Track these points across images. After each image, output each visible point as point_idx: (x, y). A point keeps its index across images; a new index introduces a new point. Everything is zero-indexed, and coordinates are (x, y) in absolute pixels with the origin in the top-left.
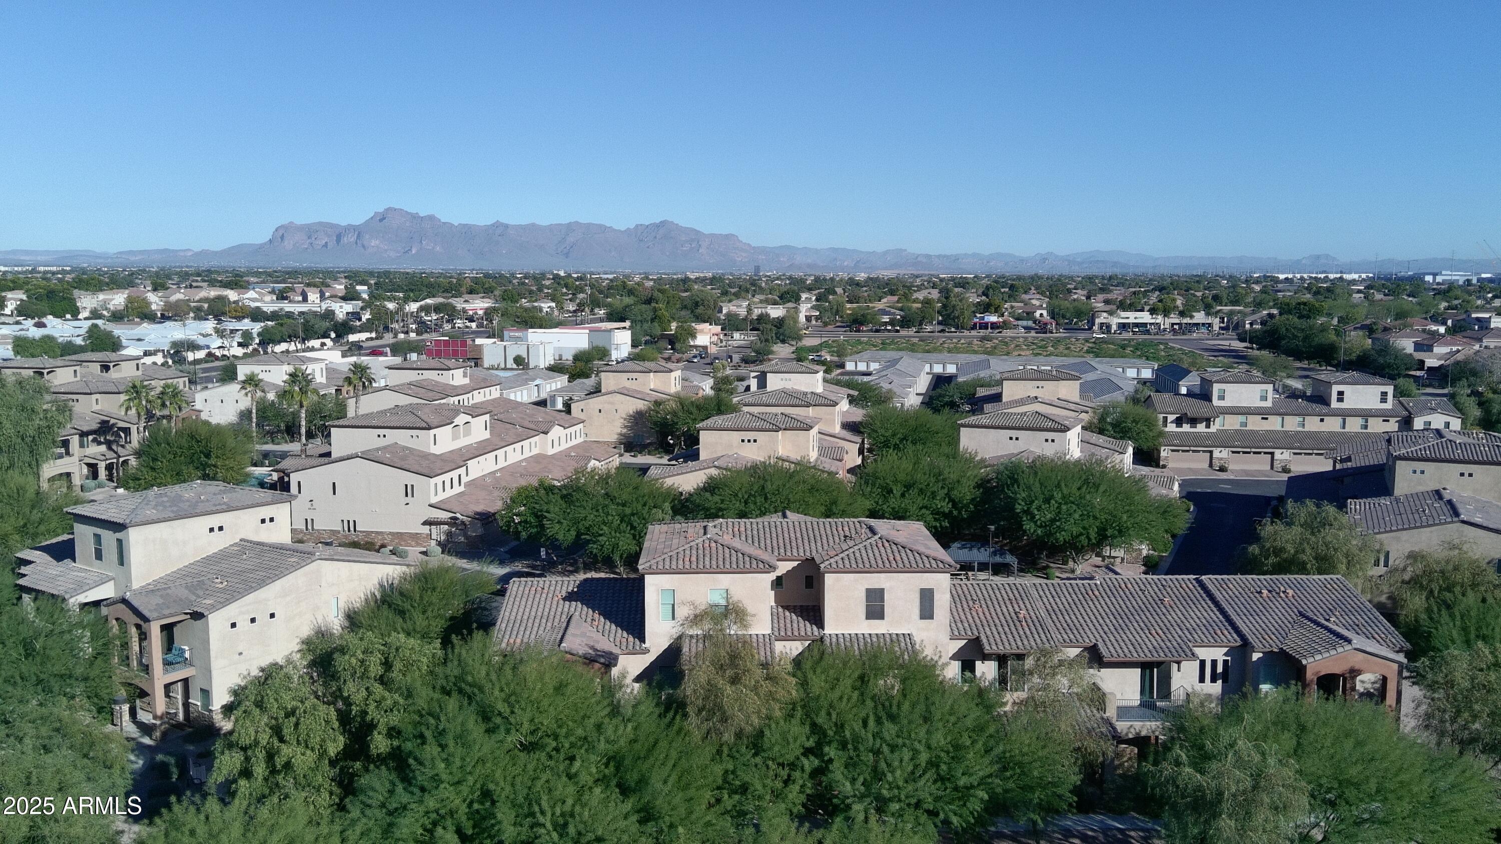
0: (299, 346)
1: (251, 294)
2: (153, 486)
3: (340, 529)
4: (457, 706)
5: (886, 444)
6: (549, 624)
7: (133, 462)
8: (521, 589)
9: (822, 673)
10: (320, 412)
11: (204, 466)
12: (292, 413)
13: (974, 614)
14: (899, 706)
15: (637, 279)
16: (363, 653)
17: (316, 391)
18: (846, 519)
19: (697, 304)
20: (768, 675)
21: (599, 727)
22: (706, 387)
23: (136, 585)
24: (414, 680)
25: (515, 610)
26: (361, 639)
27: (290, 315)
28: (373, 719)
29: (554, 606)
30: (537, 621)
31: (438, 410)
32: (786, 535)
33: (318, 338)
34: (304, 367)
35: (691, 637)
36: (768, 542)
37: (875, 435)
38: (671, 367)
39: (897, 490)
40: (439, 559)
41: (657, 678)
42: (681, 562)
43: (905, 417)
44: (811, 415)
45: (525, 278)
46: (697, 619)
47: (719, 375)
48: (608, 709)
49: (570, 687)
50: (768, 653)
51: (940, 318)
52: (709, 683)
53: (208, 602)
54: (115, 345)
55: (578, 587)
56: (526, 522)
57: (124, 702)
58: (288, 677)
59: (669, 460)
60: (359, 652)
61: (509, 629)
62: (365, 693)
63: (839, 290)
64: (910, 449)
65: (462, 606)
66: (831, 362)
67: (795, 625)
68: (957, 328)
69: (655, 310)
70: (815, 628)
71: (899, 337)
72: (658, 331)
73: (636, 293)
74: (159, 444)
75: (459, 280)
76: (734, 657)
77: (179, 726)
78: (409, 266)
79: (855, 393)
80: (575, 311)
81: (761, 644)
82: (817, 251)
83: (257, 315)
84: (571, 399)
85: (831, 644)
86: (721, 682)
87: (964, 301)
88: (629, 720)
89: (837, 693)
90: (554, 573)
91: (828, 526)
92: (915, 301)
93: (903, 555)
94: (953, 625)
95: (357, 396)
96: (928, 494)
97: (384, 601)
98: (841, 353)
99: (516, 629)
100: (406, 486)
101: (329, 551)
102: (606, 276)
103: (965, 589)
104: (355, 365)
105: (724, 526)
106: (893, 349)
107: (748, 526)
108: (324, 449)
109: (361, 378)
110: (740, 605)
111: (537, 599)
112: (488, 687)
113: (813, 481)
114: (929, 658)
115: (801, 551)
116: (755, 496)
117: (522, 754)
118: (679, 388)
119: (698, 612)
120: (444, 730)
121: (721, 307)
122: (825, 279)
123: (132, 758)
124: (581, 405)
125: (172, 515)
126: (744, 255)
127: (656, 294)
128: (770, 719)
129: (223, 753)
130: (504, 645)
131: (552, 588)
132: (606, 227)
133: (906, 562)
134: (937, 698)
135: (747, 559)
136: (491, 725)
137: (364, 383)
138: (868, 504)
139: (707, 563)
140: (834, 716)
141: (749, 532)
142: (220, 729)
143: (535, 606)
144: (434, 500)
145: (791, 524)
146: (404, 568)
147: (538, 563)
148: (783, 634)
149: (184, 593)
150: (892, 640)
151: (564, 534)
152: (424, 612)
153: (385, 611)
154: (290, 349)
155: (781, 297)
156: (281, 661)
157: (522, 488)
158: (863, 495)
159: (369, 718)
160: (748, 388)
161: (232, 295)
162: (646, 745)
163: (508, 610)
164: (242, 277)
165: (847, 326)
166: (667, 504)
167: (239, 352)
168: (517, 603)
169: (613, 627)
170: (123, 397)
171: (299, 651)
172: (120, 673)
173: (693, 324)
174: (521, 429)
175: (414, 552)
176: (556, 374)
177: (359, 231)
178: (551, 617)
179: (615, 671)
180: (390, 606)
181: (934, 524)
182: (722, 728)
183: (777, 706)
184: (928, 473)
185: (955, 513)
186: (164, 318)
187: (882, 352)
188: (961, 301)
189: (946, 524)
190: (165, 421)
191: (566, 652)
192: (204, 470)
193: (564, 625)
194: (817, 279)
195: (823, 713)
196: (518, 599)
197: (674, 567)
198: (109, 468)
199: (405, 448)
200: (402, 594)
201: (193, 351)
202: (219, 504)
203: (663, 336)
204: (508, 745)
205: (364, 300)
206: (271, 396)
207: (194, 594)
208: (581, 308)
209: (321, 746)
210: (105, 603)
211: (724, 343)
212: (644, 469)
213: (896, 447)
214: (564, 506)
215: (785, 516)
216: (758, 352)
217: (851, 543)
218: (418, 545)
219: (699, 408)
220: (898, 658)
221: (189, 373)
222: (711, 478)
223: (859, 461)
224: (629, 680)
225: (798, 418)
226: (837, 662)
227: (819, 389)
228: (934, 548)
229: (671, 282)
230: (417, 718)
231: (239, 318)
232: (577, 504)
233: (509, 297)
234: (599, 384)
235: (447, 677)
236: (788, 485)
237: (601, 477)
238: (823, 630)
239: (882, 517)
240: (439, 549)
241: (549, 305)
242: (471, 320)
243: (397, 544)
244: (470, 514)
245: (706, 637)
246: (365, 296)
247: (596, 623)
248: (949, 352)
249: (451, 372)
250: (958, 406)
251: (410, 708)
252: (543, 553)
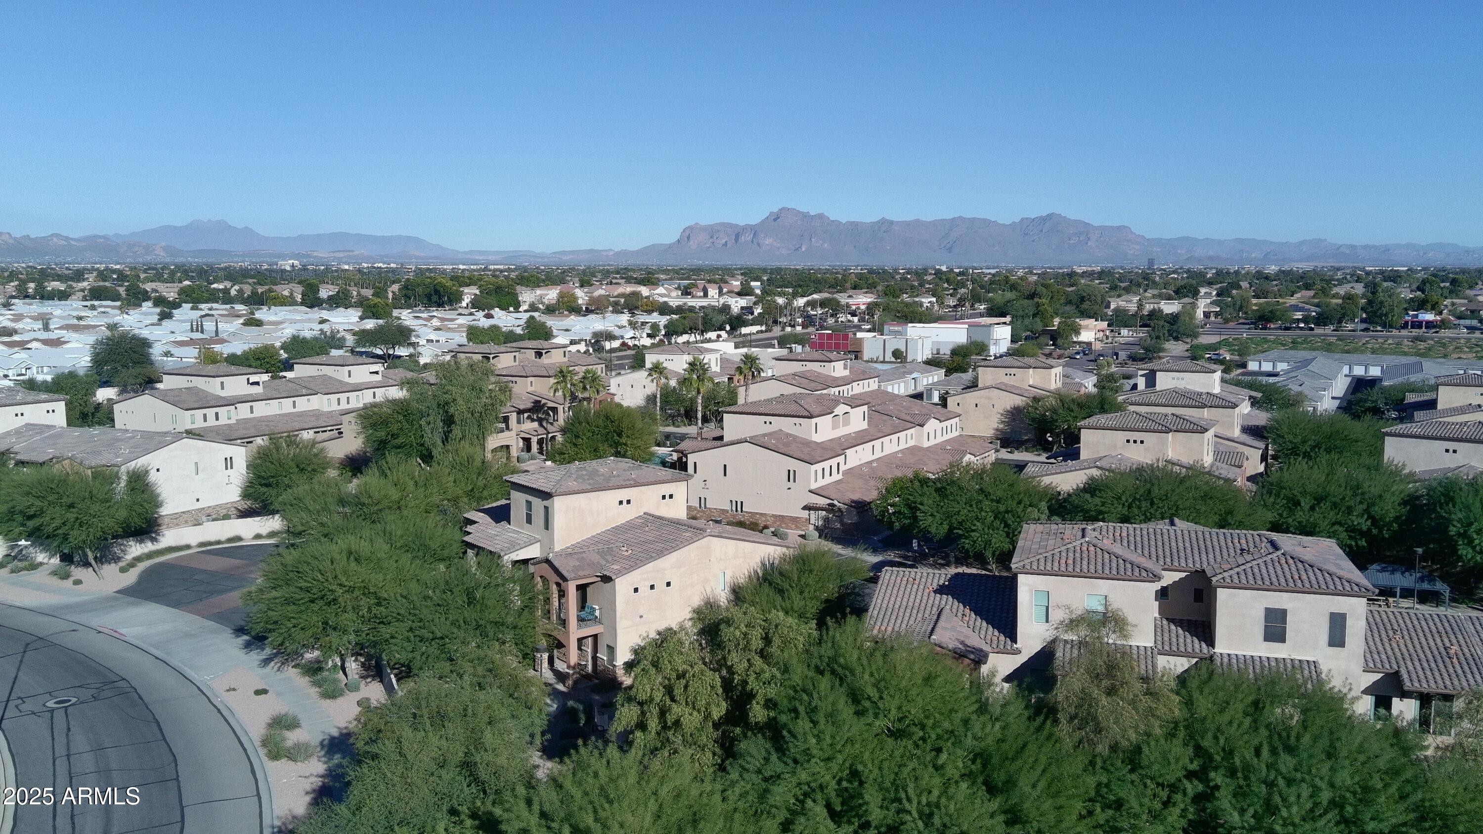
0: (698, 337)
1: (661, 290)
2: (575, 460)
3: (729, 508)
4: (829, 686)
5: (1294, 451)
6: (920, 615)
7: (559, 438)
8: (893, 578)
9: (1210, 694)
10: (714, 399)
11: (617, 444)
12: (691, 399)
13: (1395, 645)
14: (1298, 738)
15: (1020, 273)
16: (746, 626)
17: (711, 379)
18: (1244, 531)
19: (1082, 299)
20: (1148, 689)
21: (966, 722)
22: (1089, 384)
23: (557, 548)
24: (790, 656)
25: (887, 598)
26: (745, 613)
27: (692, 309)
28: (752, 689)
29: (925, 598)
30: (908, 611)
31: (820, 400)
32: (1173, 544)
33: (715, 330)
34: (702, 357)
35: (1066, 641)
36: (1153, 549)
37: (1281, 441)
38: (1052, 364)
39: (1306, 503)
40: (815, 542)
41: (1027, 680)
42: (1056, 564)
43: (1317, 422)
44: (1206, 416)
45: (908, 273)
46: (1073, 624)
47: (1104, 372)
48: (976, 706)
49: (939, 679)
50: (1150, 667)
51: (1364, 316)
52: (1083, 691)
53: (615, 567)
54: (547, 335)
55: (949, 581)
56: (899, 512)
57: (544, 651)
58: (681, 643)
59: (1047, 458)
60: (743, 625)
61: (881, 616)
62: (746, 664)
63: (1244, 284)
64: (1324, 458)
65: (836, 590)
66: (1231, 361)
67: (1181, 640)
68: (1384, 326)
69: (1038, 305)
70: (1204, 645)
71: (1313, 336)
72: (1039, 326)
73: (1019, 288)
74: (580, 423)
75: (844, 275)
76: (1111, 668)
77: (587, 677)
78: (799, 263)
79: (1259, 395)
80: (955, 306)
81: (1142, 657)
82: (1220, 243)
83: (664, 309)
84: (947, 393)
85: (1222, 664)
86: (1095, 692)
87: (1395, 297)
88: (997, 719)
89: (1225, 718)
90: (925, 565)
91: (1222, 537)
92: (1335, 296)
93: (1311, 574)
94: (1368, 656)
95: (746, 385)
96: (1343, 509)
97: (765, 579)
98: (1243, 351)
99: (887, 617)
100: (789, 471)
101: (718, 528)
102: (988, 271)
103: (1384, 616)
104: (747, 356)
105: (1104, 530)
106: (1304, 349)
107: (1131, 532)
108: (717, 433)
109: (750, 369)
110: (1120, 613)
111: (909, 590)
112: (859, 670)
113: (1206, 488)
114: (1336, 690)
115: (1190, 561)
116: (1140, 501)
117: (889, 739)
118: (1059, 385)
119: (1074, 616)
120: (816, 707)
121: (1109, 302)
122: (1228, 273)
123: (548, 701)
124: (958, 399)
125: (589, 487)
126: (1137, 247)
127: (1040, 289)
128: (1149, 736)
129: (623, 705)
130: (875, 632)
131: (923, 580)
132: (990, 222)
133: (1314, 582)
134: (1343, 734)
135: (1129, 566)
136: (861, 708)
137: (753, 373)
138: (1270, 516)
139: (1085, 567)
140: (1222, 741)
141: (1132, 538)
142: (621, 683)
143: (906, 596)
144: (813, 486)
145: (1179, 533)
146: (784, 550)
147: (910, 554)
148: (1167, 648)
149: (596, 558)
150: (1293, 667)
151: (937, 528)
152: (801, 593)
153: (766, 588)
154: (691, 340)
155: (1177, 292)
156: (675, 627)
157: (897, 479)
158: (1265, 506)
159: (749, 688)
160: (1135, 387)
161: (645, 291)
162: (1014, 746)
163: (880, 598)
164: (653, 274)
165: (1252, 323)
166: (1043, 503)
167: (647, 342)
168: (889, 592)
169: (984, 624)
170: (552, 381)
171: (691, 619)
172: (542, 625)
173: (1078, 320)
174: (897, 421)
175: (793, 534)
176: (933, 368)
177: (755, 230)
178: (922, 608)
179: (984, 669)
180: (770, 584)
181: (1349, 542)
182: (1095, 739)
183: (1157, 723)
184: (1344, 485)
185: (1375, 531)
186: (588, 311)
187: (1292, 352)
188: (1390, 296)
189: (1363, 543)
190: (585, 403)
191: (936, 645)
192: (617, 448)
193: (935, 617)
194: (1219, 273)
195: (1210, 735)
196: (890, 588)
197: (1049, 568)
198: (540, 442)
199: (788, 435)
200: (781, 574)
201: (609, 341)
202: (628, 480)
203: (1044, 332)
204: (876, 730)
205: (756, 296)
206: (673, 383)
207: (604, 559)
208: (961, 303)
209: (706, 709)
210: (532, 561)
211: (1110, 340)
212: (1020, 467)
213: (1306, 455)
214: (938, 499)
215: (1172, 524)
216: (1147, 350)
217: (1249, 557)
218: (797, 528)
219: (1081, 406)
220: (1300, 687)
221: (606, 360)
222: (1092, 479)
223: (1261, 468)
224: (998, 679)
225: (1191, 419)
226: (1228, 684)
227: (1217, 390)
228: (1348, 569)
229: (1056, 276)
230: (792, 693)
231: (649, 312)
232: (952, 498)
233: (891, 292)
234: (976, 378)
235: (820, 657)
236: (1177, 491)
237: (976, 472)
238: (1213, 647)
239: (1286, 531)
240: (817, 534)
241: (930, 300)
242: (853, 314)
243: (778, 526)
244: (847, 501)
245: (1082, 644)
246: (758, 292)
247: (967, 619)
248: (1373, 353)
249: (833, 364)
250: (1383, 413)
251: (786, 683)
252: (915, 544)
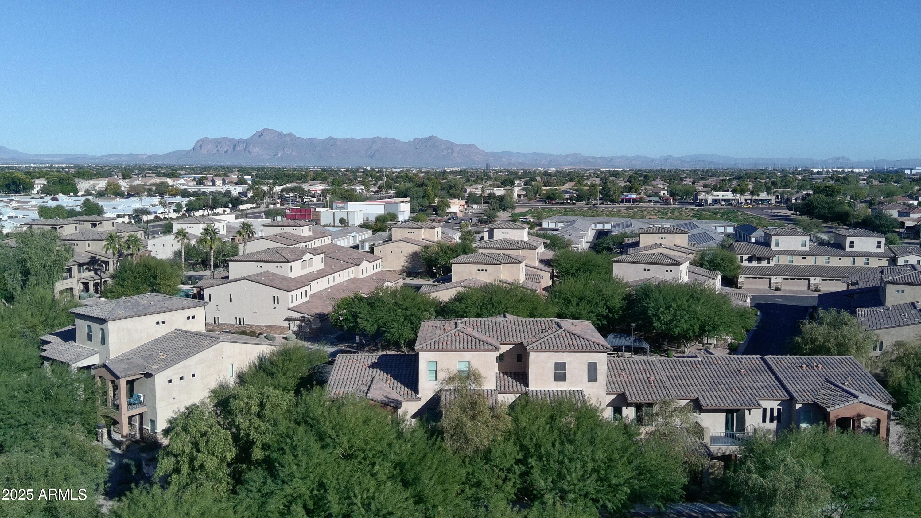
0: (210, 212)
1: (181, 181)
2: (122, 296)
3: (235, 323)
4: (304, 432)
5: (567, 273)
6: (360, 382)
7: (110, 281)
8: (343, 360)
10: (222, 252)
11: (153, 284)
12: (206, 253)
13: (622, 378)
14: (574, 435)
15: (414, 172)
16: (247, 398)
17: (220, 239)
18: (543, 319)
19: (451, 187)
20: (494, 414)
21: (390, 445)
22: (457, 237)
23: (112, 356)
24: (278, 415)
25: (339, 373)
26: (246, 390)
27: (204, 194)
28: (253, 439)
29: (363, 371)
30: (353, 380)
31: (294, 251)
32: (506, 328)
33: (221, 207)
34: (213, 225)
35: (447, 391)
36: (495, 333)
37: (560, 267)
38: (435, 226)
39: (574, 301)
40: (294, 341)
41: (425, 415)
42: (441, 345)
43: (579, 256)
44: (521, 255)
45: (347, 171)
46: (450, 380)
47: (464, 230)
48: (396, 435)
49: (373, 421)
50: (494, 401)
51: (601, 196)
52: (457, 419)
53: (155, 367)
54: (100, 211)
55: (378, 360)
56: (347, 319)
57: (104, 427)
58: (202, 413)
59: (433, 282)
60: (245, 398)
61: (336, 385)
62: (248, 423)
63: (538, 179)
65: (307, 371)
66: (533, 222)
67: (511, 384)
68: (612, 202)
69: (425, 191)
70: (523, 386)
71: (575, 207)
72: (427, 203)
73: (414, 180)
74: (125, 271)
75: (306, 172)
76: (473, 403)
77: (137, 442)
78: (277, 165)
79: (548, 241)
80: (376, 191)
81: (489, 396)
82: (524, 155)
83: (184, 194)
84: (374, 245)
85: (533, 396)
86: (465, 419)
87: (616, 185)
88: (409, 441)
89: (536, 426)
90: (363, 351)
91: (531, 323)
92: (585, 185)
93: (578, 341)
94: (609, 385)
95: (244, 243)
96: (593, 304)
97: (260, 367)
98: (539, 216)
99: (340, 385)
100: (274, 297)
101: (228, 336)
102: (395, 170)
103: (616, 363)
104: (244, 224)
105: (468, 322)
106: (571, 215)
107: (483, 323)
108: (224, 275)
109: (247, 232)
110: (477, 371)
111: (353, 367)
112: (322, 420)
113: (522, 295)
114: (593, 405)
115: (515, 338)
116: (486, 304)
117: (343, 461)
118: (440, 238)
119: (451, 375)
120: (296, 446)
121: (466, 189)
122: (529, 172)
123: (109, 461)
124: (380, 248)
125: (134, 314)
126: (480, 157)
127: (426, 181)
128: (495, 442)
129: (163, 458)
130: (332, 395)
131: (362, 360)
132: (396, 140)
133: (580, 346)
134: (598, 430)
135: (482, 343)
136: (325, 443)
137: (249, 235)
138: (556, 310)
139: (457, 345)
140: (534, 440)
141: (483, 327)
142: (161, 444)
143: (352, 371)
144: (291, 306)
145: (509, 322)
146: (273, 347)
147: (354, 345)
148: (503, 389)
149: (141, 362)
150: (570, 394)
151: (369, 327)
152: (285, 374)
153: (261, 373)
154: (205, 214)
155: (502, 183)
156: (198, 403)
157: (344, 298)
158: (553, 304)
159: (251, 438)
160: (482, 238)
161: (170, 182)
162: (419, 456)
163: (335, 373)
164: (176, 171)
165: (543, 201)
166: (432, 309)
167: (174, 215)
168: (341, 369)
169: (399, 384)
170: (104, 243)
171: (209, 397)
172: (102, 410)
173: (449, 199)
174: (343, 263)
175: (279, 337)
176: (365, 229)
177: (246, 143)
178: (361, 378)
179: (400, 411)
180: (264, 370)
181: (597, 322)
182: (465, 447)
183: (499, 434)
184: (593, 290)
185: (610, 315)
186: (129, 195)
187: (565, 217)
188: (614, 185)
189: (605, 322)
190: (129, 257)
191: (370, 400)
192: (153, 287)
193: (369, 383)
194: (525, 172)
195: (528, 438)
196: (341, 367)
197: (437, 347)
198: (96, 285)
199: (273, 274)
200: (271, 363)
201: (146, 215)
202: (162, 308)
203: (430, 207)
204: (335, 455)
205: (249, 185)
206: (193, 242)
207: (147, 362)
208: (380, 189)
209: (222, 454)
210: (93, 367)
211: (467, 211)
212: (418, 288)
213: (573, 274)
214: (370, 310)
215: (505, 317)
216: (488, 216)
217: (546, 334)
218: (281, 333)
219: (452, 250)
220: (574, 405)
221: (144, 228)
222: (459, 293)
223: (550, 283)
224: (408, 417)
225: (513, 256)
226: (536, 407)
227: (526, 239)
228: (598, 337)
229: (435, 173)
230: (280, 439)
231: (174, 196)
232: (378, 309)
233: (337, 183)
234: (391, 235)
235: (297, 414)
236: (506, 298)
237: (392, 292)
238: (528, 387)
239: (565, 318)
240: (294, 336)
241: (360, 187)
242: (313, 197)
243: (269, 333)
244: (313, 314)
245: (456, 391)
246: (250, 182)
247: (389, 382)
248: (606, 216)
249: (301, 228)
250: (612, 249)
251: (276, 432)
252: (357, 339)
